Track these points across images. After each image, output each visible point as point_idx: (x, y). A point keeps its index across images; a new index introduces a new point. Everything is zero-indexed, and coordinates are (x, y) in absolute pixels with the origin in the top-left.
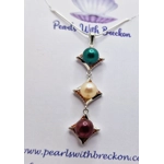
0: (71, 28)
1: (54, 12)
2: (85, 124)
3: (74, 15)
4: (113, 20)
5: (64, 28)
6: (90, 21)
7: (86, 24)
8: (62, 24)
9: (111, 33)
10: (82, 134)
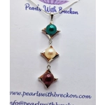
0: (37, 9)
4: (66, 2)
5: (33, 9)
6: (50, 3)
7: (47, 5)
8: (31, 6)
9: (65, 12)
10: (47, 83)
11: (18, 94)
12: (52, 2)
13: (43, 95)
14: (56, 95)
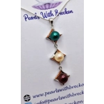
0: (36, 17)
2: (63, 77)
3: (34, 7)
4: (60, 3)
5: (32, 18)
8: (30, 16)
9: (61, 13)
11: (42, 95)
13: (61, 90)
14: (71, 88)
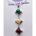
1: (8, 1)
9: (24, 3)
12: (18, 1)
